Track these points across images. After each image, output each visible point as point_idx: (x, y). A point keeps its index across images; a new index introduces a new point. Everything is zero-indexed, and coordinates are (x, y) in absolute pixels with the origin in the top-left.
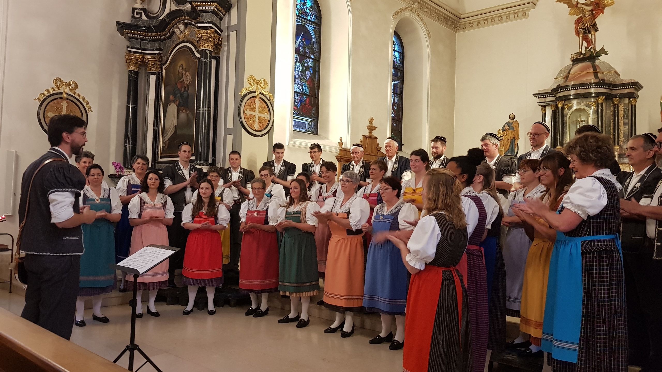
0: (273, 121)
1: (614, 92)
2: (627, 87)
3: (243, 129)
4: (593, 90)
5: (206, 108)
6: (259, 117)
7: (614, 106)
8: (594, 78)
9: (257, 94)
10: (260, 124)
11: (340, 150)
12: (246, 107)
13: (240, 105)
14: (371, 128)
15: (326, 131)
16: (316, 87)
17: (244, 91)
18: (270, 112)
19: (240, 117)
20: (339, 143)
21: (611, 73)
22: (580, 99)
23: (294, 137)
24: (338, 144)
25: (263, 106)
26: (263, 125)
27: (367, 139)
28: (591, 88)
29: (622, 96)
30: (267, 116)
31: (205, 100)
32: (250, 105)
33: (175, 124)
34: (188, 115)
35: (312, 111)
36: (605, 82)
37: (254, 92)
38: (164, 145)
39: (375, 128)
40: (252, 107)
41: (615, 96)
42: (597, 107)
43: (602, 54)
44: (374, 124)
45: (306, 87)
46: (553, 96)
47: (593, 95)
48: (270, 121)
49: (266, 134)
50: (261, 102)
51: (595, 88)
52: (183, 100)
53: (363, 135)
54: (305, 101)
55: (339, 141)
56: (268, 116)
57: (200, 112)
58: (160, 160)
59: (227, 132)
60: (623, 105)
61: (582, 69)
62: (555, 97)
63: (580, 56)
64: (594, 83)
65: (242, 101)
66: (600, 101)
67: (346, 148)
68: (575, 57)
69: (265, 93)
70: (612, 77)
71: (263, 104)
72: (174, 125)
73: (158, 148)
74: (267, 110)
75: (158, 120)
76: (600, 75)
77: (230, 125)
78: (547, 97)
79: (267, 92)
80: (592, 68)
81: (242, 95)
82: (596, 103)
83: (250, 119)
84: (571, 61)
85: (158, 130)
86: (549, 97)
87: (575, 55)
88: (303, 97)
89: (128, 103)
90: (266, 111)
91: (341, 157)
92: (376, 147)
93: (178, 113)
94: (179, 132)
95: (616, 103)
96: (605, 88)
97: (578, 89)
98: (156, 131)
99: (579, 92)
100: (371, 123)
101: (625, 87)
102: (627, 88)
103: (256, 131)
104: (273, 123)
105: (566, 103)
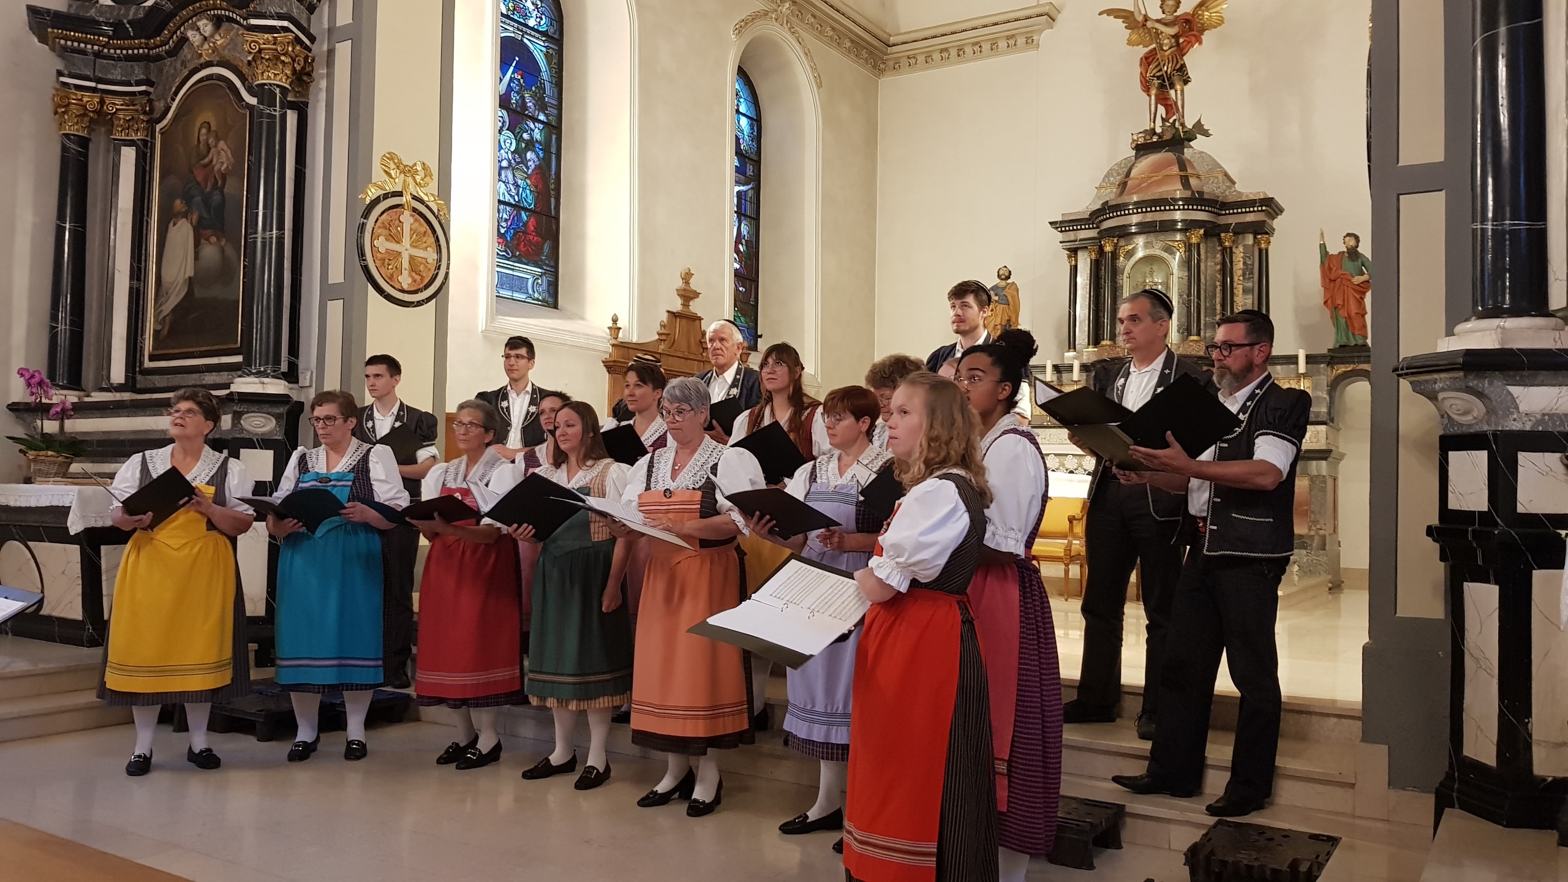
0: (448, 268)
1: (1223, 220)
2: (1252, 209)
3: (369, 285)
4: (1178, 215)
5: (271, 230)
6: (412, 258)
7: (1224, 249)
8: (1181, 187)
9: (406, 199)
10: (414, 274)
11: (613, 345)
12: (378, 231)
13: (363, 226)
14: (688, 295)
15: (579, 298)
16: (552, 192)
17: (373, 190)
18: (439, 245)
19: (362, 254)
20: (609, 328)
21: (1217, 178)
22: (1152, 234)
23: (499, 312)
24: (608, 331)
25: (422, 230)
26: (422, 278)
27: (678, 320)
28: (1174, 210)
29: (1241, 230)
30: (431, 255)
31: (269, 212)
32: (387, 227)
33: (190, 272)
34: (223, 251)
35: (542, 249)
36: (1206, 196)
37: (399, 194)
38: (159, 327)
39: (696, 295)
40: (394, 231)
41: (1226, 228)
42: (1187, 254)
43: (1198, 136)
44: (694, 285)
45: (528, 192)
46: (1093, 228)
47: (1179, 226)
48: (439, 269)
49: (429, 299)
50: (416, 220)
51: (1184, 209)
52: (209, 212)
53: (668, 312)
54: (525, 224)
55: (610, 324)
56: (435, 256)
57: (255, 242)
58: (148, 364)
59: (329, 292)
60: (1241, 249)
61: (1156, 168)
62: (1098, 230)
63: (1151, 138)
64: (1181, 199)
65: (366, 214)
66: (1194, 240)
67: (627, 340)
68: (1141, 141)
69: (425, 198)
70: (1219, 188)
71: (421, 224)
72: (187, 276)
73: (142, 336)
74: (432, 240)
75: (143, 263)
76: (1193, 182)
77: (336, 276)
78: (1081, 229)
79: (433, 195)
80: (1177, 165)
81: (368, 201)
82: (1185, 244)
83: (387, 261)
84: (1133, 149)
85: (142, 289)
86: (1085, 229)
87: (1140, 135)
88: (519, 215)
89: (61, 216)
90: (428, 243)
91: (614, 361)
92: (698, 339)
93: (197, 244)
94: (198, 293)
95: (1227, 244)
96: (1204, 211)
97: (1147, 212)
98: (138, 290)
99: (1149, 217)
100: (687, 283)
101: (1245, 208)
102: (1250, 212)
103: (403, 291)
104: (447, 274)
105: (1122, 242)
